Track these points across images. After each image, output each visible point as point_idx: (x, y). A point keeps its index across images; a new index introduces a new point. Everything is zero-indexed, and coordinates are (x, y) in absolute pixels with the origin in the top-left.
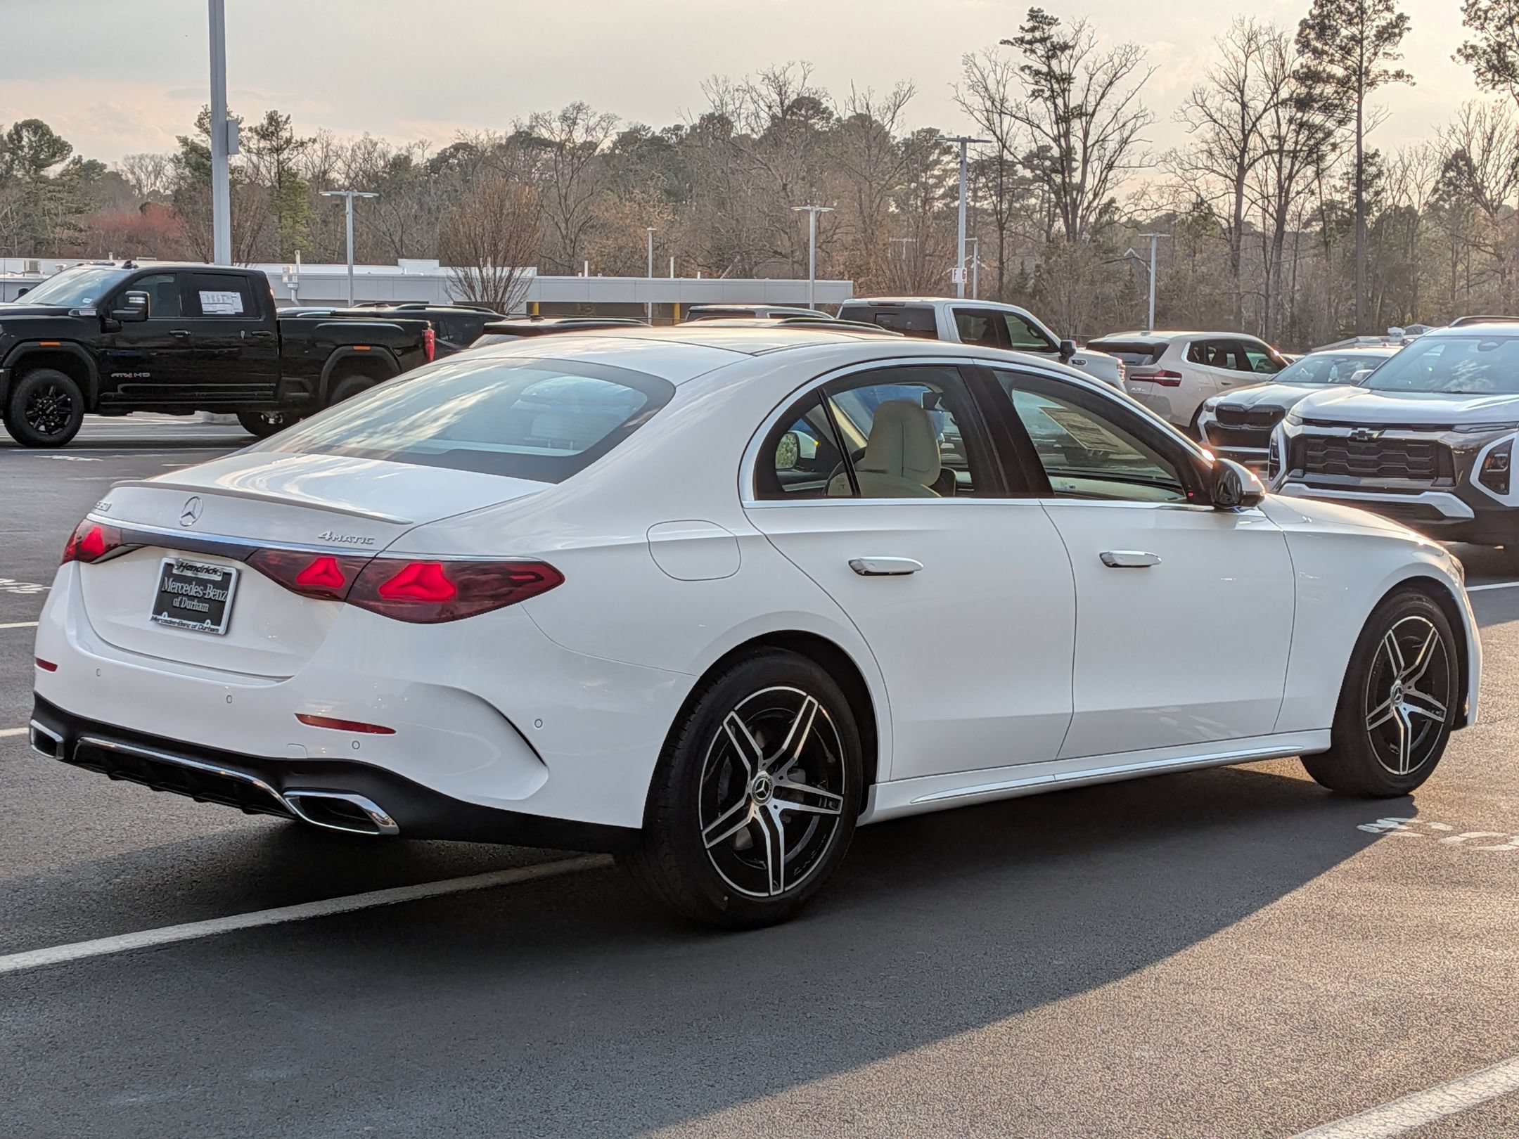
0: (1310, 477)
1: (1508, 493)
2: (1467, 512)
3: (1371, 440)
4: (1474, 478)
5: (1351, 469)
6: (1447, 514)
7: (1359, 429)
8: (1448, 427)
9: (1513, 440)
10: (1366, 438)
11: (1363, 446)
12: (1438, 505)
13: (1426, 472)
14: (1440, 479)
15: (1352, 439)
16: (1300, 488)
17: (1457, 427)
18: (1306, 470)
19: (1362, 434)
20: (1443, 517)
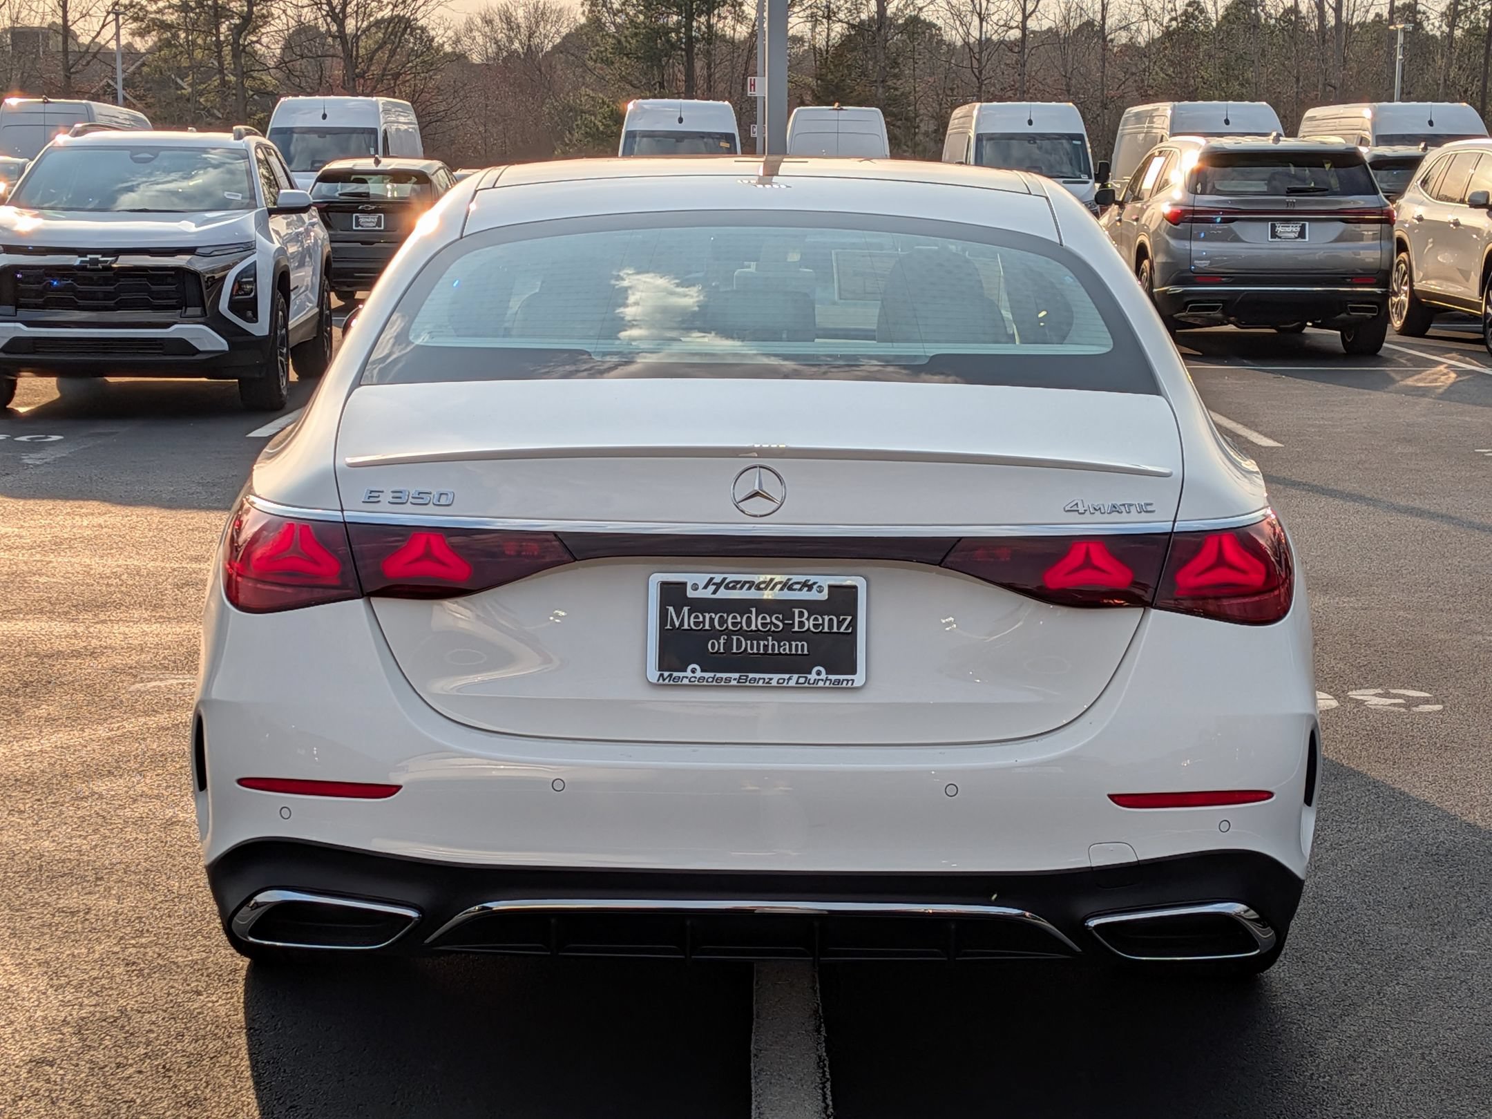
0: (23, 313)
1: (257, 321)
2: (221, 344)
3: (109, 269)
4: (223, 305)
5: (81, 302)
6: (201, 349)
7: (89, 256)
8: (190, 251)
9: (255, 262)
10: (100, 266)
11: (95, 276)
12: (192, 339)
13: (173, 302)
14: (189, 309)
15: (82, 268)
16: (15, 327)
17: (199, 251)
18: (18, 306)
19: (97, 261)
20: (198, 352)
